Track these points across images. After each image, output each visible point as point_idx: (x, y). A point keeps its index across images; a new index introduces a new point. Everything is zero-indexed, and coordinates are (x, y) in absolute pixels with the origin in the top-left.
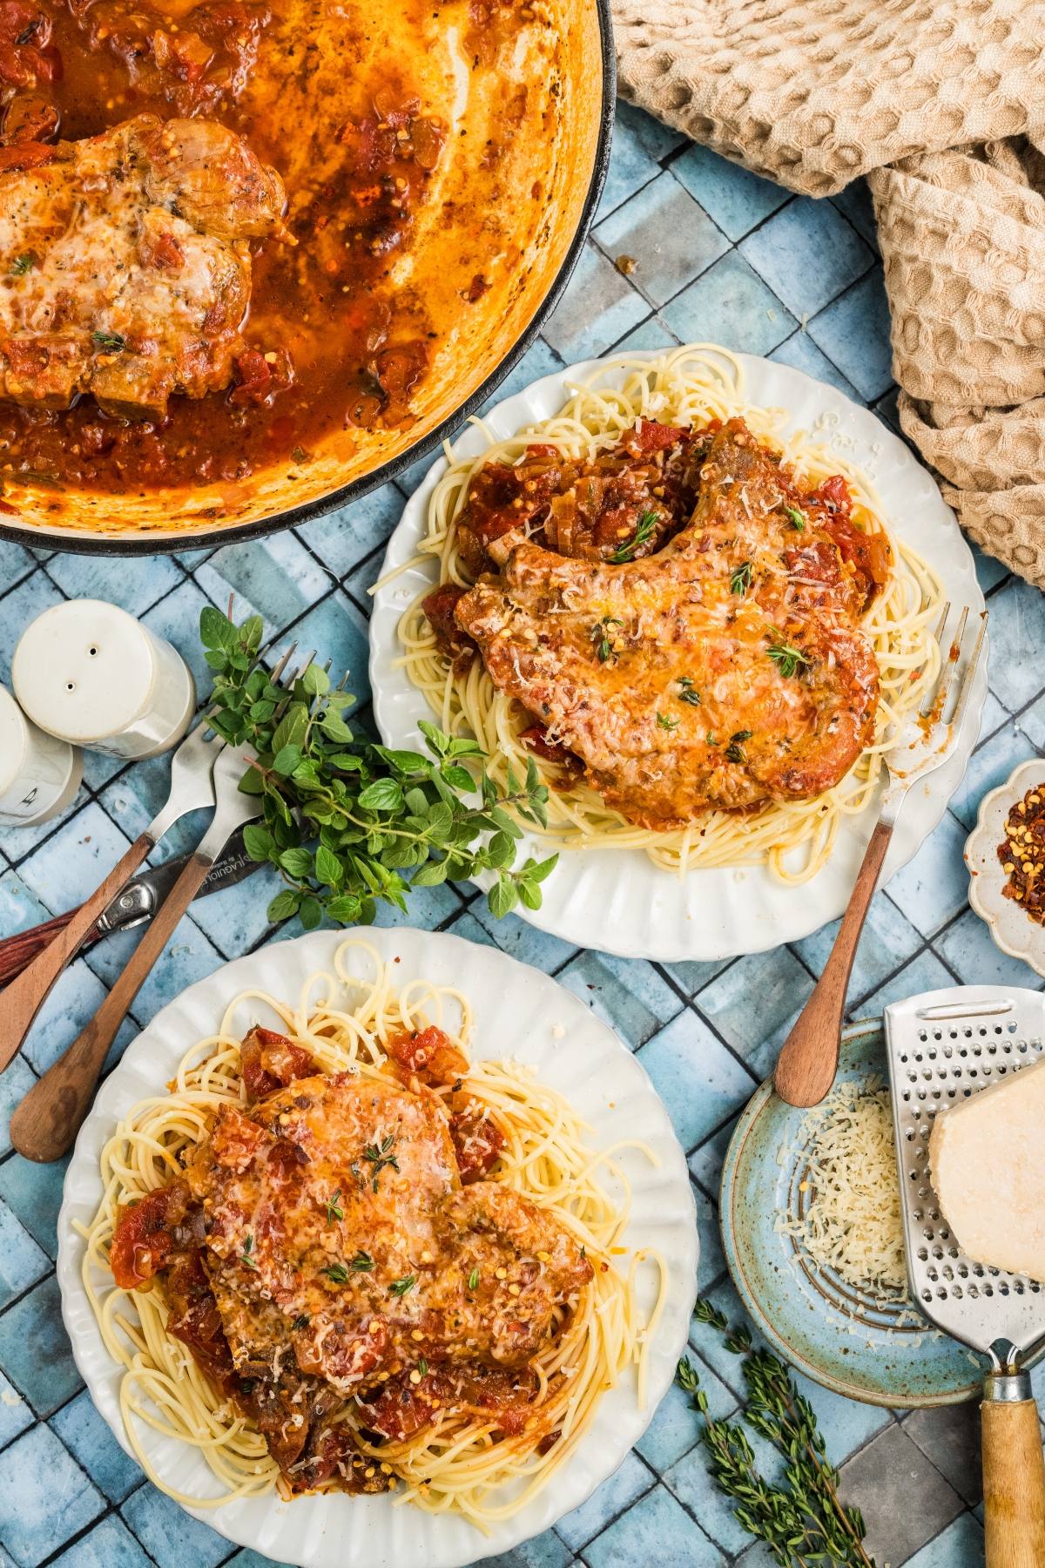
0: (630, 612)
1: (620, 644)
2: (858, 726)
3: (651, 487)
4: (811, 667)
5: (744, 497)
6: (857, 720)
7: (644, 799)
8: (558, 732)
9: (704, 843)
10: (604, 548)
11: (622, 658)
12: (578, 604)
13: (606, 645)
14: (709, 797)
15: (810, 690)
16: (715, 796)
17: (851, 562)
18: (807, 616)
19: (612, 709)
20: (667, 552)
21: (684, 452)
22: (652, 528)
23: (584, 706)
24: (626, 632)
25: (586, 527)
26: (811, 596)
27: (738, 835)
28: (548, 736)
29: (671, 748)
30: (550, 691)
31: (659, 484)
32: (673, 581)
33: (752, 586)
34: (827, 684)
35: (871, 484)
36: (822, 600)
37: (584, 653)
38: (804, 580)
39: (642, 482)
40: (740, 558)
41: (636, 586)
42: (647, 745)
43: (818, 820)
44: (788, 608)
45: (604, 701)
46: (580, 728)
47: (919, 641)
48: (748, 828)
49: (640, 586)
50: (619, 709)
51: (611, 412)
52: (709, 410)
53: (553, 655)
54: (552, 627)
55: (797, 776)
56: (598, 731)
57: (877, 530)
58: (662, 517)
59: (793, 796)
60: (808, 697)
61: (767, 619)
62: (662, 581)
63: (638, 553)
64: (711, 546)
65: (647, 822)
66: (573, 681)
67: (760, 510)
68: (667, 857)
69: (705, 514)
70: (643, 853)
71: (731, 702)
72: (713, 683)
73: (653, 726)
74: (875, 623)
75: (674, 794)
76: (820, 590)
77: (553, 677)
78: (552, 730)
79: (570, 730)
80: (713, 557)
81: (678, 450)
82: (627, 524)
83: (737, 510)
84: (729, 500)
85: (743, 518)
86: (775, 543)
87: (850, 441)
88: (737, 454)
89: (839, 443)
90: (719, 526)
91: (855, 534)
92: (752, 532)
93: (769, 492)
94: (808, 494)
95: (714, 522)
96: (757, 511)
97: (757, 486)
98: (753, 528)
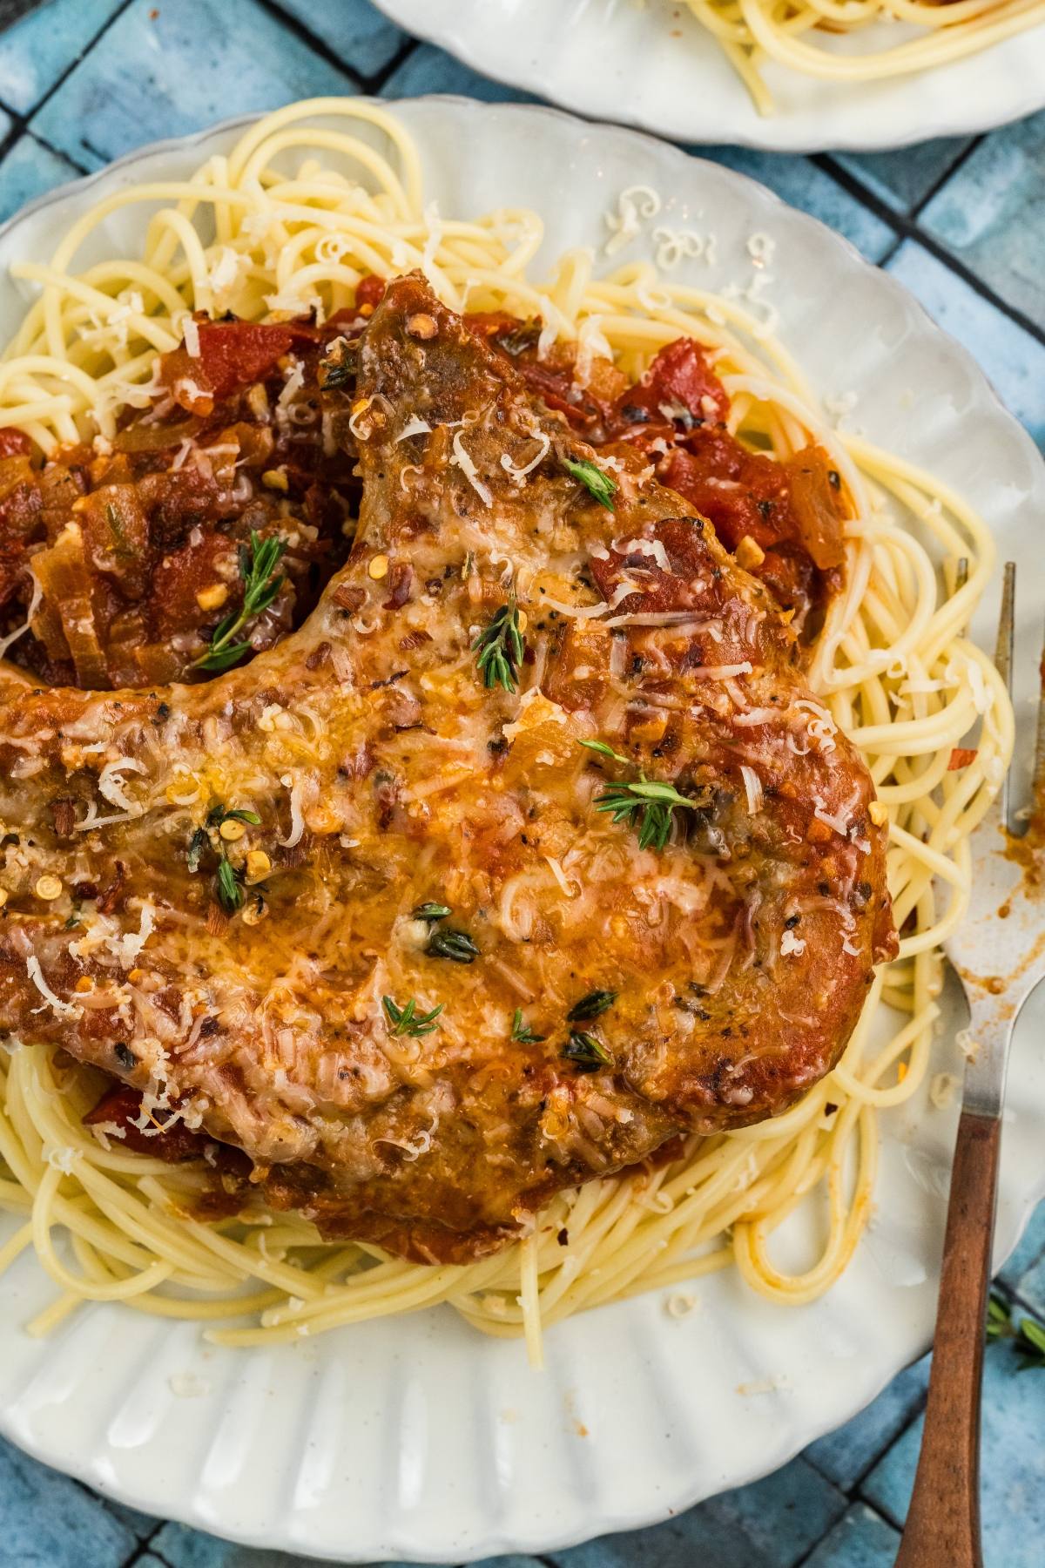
0: (261, 783)
1: (260, 862)
2: (849, 921)
3: (254, 473)
4: (708, 811)
5: (462, 458)
6: (845, 911)
7: (403, 1200)
8: (164, 1104)
9: (572, 1261)
10: (177, 642)
11: (275, 893)
12: (139, 795)
13: (226, 871)
14: (550, 1162)
15: (722, 864)
16: (565, 1161)
17: (749, 542)
18: (671, 699)
19: (277, 1019)
20: (322, 624)
21: (309, 374)
22: (278, 570)
23: (211, 1028)
24: (267, 834)
25: (125, 604)
26: (669, 651)
27: (649, 1220)
28: (145, 1118)
29: (435, 1074)
30: (124, 1011)
31: (272, 463)
32: (347, 690)
33: (529, 658)
34: (754, 841)
35: (765, 332)
36: (698, 654)
37: (184, 904)
38: (645, 618)
39: (228, 471)
40: (486, 602)
41: (264, 723)
42: (377, 1082)
43: (825, 1140)
44: (623, 689)
45: (255, 1002)
46: (212, 1078)
47: (950, 675)
48: (666, 1197)
49: (270, 717)
50: (293, 1014)
51: (127, 316)
52: (347, 259)
53: (112, 924)
54: (96, 861)
55: (735, 1071)
56: (256, 1076)
57: (800, 444)
58: (294, 539)
59: (740, 1117)
60: (719, 877)
61: (581, 727)
62: (320, 696)
63: (256, 640)
64: (415, 586)
65: (425, 1249)
66: (172, 973)
67: (505, 481)
68: (497, 1307)
69: (384, 517)
70: (444, 1310)
71: (548, 934)
72: (495, 902)
73: (379, 1034)
74: (842, 660)
75: (467, 1174)
76: (687, 630)
77: (122, 977)
78: (150, 1101)
79: (192, 1093)
80: (424, 612)
81: (295, 374)
82: (218, 578)
83: (454, 492)
84: (430, 472)
85: (471, 509)
86: (559, 546)
87: (694, 246)
88: (422, 362)
89: (672, 254)
90: (422, 538)
91: (746, 469)
92: (501, 534)
93: (517, 431)
94: (622, 399)
95: (407, 530)
96: (499, 483)
97: (488, 425)
98: (501, 523)
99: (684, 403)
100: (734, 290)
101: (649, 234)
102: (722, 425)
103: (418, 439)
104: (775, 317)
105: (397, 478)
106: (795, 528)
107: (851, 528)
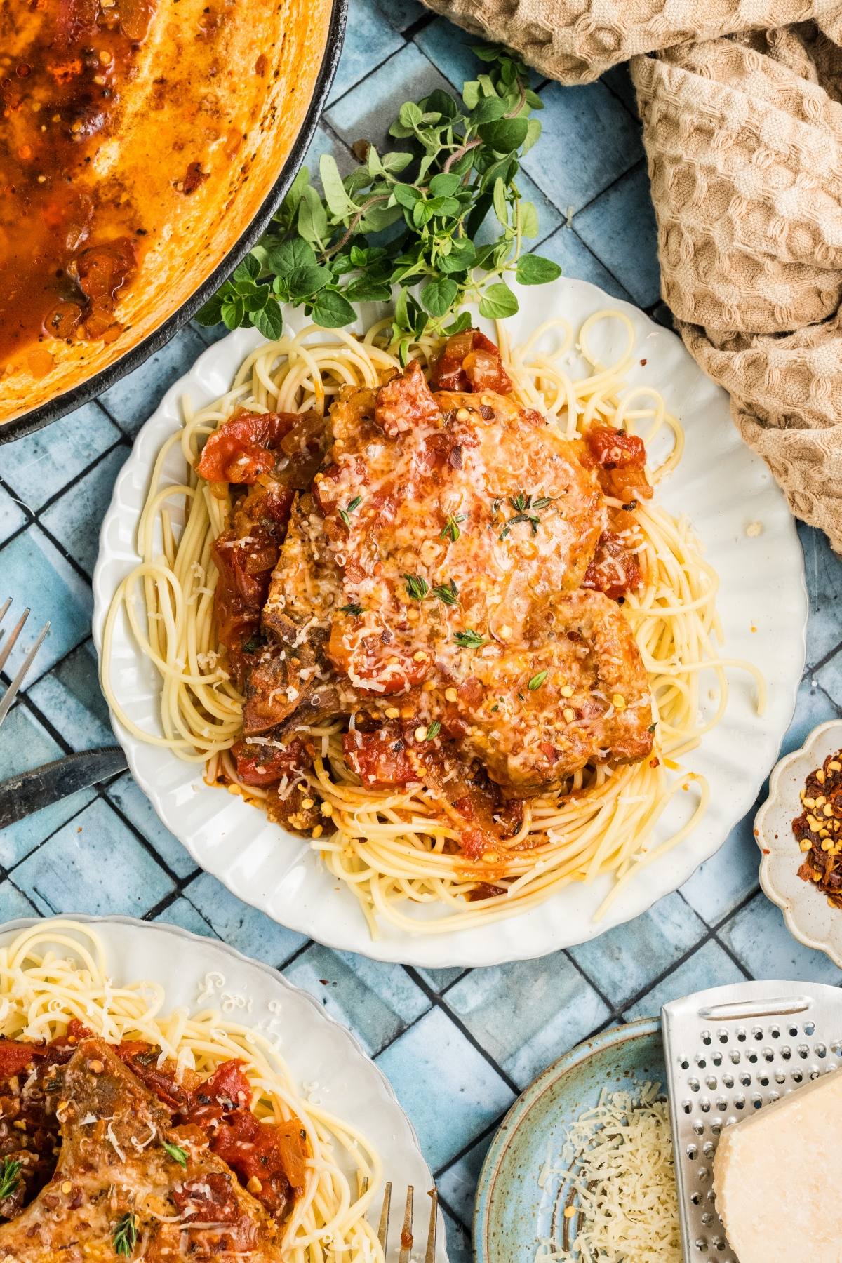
3: (10, 1121)
5: (111, 1136)
17: (255, 1180)
20: (36, 1213)
21: (40, 1077)
22: (18, 1176)
26: (210, 1241)
31: (18, 1117)
32: (47, 1249)
33: (139, 1240)
36: (224, 1244)
38: (199, 1225)
40: (119, 1210)
47: (355, 1242)
52: (65, 1010)
58: (26, 1161)
62: (32, 1252)
64: (84, 1198)
67: (132, 1149)
69: (71, 1160)
74: (300, 1232)
76: (219, 1232)
80: (88, 1212)
81: (33, 1073)
83: (107, 1153)
84: (95, 1142)
85: (114, 1162)
86: (158, 1182)
87: (241, 1002)
88: (95, 1084)
89: (230, 1005)
90: (89, 1174)
91: (257, 1134)
92: (129, 1176)
93: (141, 1122)
94: (198, 1090)
95: (82, 1170)
96: (130, 1150)
97: (126, 1119)
98: (129, 1170)
99: (229, 1097)
100: (260, 1026)
101: (219, 994)
102: (247, 1109)
103: (91, 1125)
104: (280, 1042)
105: (79, 1143)
106: (281, 1166)
107: (309, 1162)
